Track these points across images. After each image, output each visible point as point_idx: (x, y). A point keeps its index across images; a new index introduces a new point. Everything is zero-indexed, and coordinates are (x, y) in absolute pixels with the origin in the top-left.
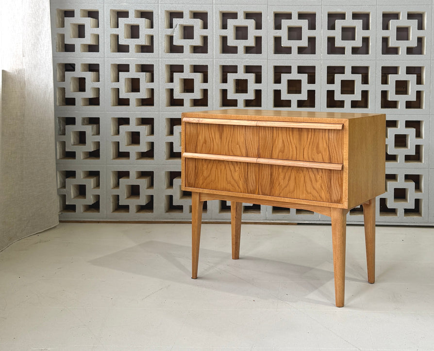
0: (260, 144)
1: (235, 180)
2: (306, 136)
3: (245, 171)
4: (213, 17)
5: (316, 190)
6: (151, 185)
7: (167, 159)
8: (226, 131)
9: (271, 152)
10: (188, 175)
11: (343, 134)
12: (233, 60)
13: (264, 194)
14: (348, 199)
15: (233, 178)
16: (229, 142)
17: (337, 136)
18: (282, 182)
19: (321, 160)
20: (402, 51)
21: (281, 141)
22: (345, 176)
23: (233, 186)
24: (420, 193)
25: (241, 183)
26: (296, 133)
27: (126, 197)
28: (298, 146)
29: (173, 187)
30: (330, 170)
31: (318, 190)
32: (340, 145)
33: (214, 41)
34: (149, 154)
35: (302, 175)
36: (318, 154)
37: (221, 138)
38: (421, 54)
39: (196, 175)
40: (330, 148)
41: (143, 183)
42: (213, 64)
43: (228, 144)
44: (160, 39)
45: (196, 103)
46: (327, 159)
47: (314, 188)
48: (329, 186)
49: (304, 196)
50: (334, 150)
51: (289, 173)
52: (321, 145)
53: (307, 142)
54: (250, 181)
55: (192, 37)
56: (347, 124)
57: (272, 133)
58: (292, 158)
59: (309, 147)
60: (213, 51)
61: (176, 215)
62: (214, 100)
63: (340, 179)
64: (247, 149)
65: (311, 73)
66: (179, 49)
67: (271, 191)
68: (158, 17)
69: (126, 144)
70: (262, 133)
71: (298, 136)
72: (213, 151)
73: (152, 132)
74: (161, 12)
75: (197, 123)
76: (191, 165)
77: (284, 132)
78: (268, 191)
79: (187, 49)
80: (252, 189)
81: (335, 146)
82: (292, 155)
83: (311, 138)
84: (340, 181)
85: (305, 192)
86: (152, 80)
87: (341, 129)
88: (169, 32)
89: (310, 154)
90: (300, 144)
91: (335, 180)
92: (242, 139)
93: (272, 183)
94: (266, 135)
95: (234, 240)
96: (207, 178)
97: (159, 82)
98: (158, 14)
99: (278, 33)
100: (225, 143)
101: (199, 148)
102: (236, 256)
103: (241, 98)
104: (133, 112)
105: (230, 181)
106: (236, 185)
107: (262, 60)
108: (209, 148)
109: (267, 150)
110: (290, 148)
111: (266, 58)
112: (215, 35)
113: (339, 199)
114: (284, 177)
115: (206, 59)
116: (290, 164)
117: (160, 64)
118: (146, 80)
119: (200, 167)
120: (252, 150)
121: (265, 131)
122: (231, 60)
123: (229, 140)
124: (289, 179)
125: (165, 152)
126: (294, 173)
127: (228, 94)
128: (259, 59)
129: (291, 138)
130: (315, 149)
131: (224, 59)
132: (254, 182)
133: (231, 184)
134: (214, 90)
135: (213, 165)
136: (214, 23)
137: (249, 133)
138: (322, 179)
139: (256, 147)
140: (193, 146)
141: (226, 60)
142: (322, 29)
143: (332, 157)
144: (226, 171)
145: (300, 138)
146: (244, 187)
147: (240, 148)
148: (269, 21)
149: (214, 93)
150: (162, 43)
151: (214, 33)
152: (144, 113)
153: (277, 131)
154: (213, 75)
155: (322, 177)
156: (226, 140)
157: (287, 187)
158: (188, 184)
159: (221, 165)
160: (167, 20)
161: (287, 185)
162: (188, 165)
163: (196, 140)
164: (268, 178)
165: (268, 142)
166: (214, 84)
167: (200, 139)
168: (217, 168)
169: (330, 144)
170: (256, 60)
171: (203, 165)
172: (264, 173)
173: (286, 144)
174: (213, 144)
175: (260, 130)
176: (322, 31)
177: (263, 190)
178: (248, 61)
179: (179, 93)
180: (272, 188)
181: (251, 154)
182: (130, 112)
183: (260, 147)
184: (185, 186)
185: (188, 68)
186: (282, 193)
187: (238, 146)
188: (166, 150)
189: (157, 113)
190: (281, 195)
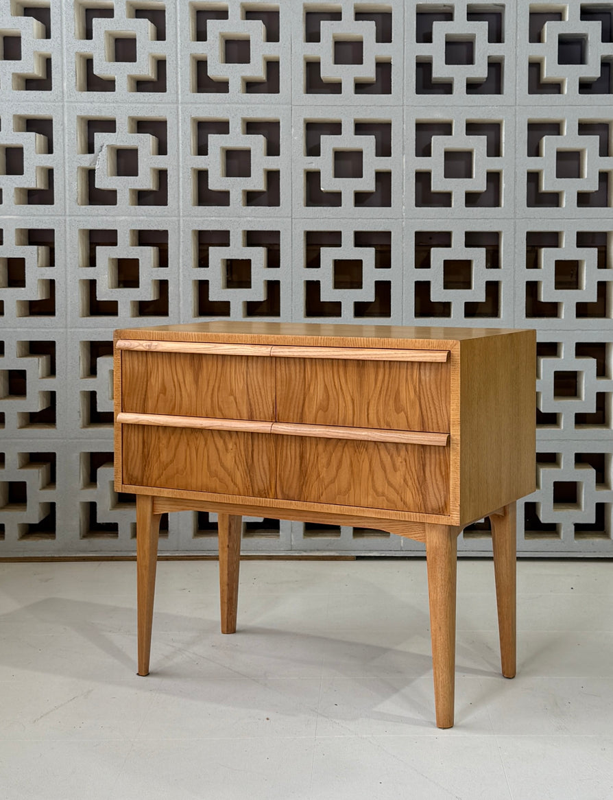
0: (278, 393)
1: (226, 470)
2: (372, 377)
3: (246, 450)
4: (178, 130)
5: (395, 489)
6: (51, 481)
7: (84, 427)
8: (207, 366)
9: (300, 410)
11: (448, 372)
12: (221, 219)
13: (287, 497)
14: (461, 506)
15: (223, 466)
16: (213, 390)
17: (436, 375)
18: (323, 474)
19: (403, 425)
20: (569, 199)
21: (320, 387)
22: (455, 458)
23: (221, 480)
24: (605, 492)
25: (239, 476)
26: (352, 370)
28: (356, 396)
29: (96, 484)
30: (423, 446)
31: (397, 487)
32: (443, 393)
33: (181, 179)
34: (46, 417)
35: (365, 457)
36: (398, 413)
37: (196, 381)
38: (607, 206)
39: (146, 458)
40: (422, 401)
41: (33, 477)
42: (179, 227)
43: (212, 394)
44: (67, 175)
45: (144, 309)
46: (415, 422)
47: (390, 484)
48: (421, 479)
49: (370, 499)
50: (431, 405)
51: (339, 454)
52: (403, 395)
53: (375, 387)
54: (257, 470)
55: (134, 173)
56: (456, 352)
57: (302, 371)
58: (344, 420)
59: (379, 399)
60: (178, 202)
61: (103, 544)
62: (181, 302)
63: (443, 464)
64: (250, 405)
65: (381, 245)
66: (106, 198)
67: (301, 492)
68: (63, 130)
70: (282, 371)
71: (355, 378)
72: (181, 408)
73: (52, 371)
74: (69, 120)
75: (146, 352)
76: (135, 439)
77: (328, 368)
78: (294, 491)
79: (124, 197)
80: (261, 488)
81: (432, 397)
82: (345, 416)
83: (383, 381)
84: (443, 469)
85: (371, 491)
86: (51, 262)
87: (445, 361)
88: (86, 160)
89: (381, 412)
90: (361, 394)
91: (433, 467)
92: (241, 385)
93: (303, 474)
94: (290, 374)
95: (226, 593)
96: (167, 465)
97: (65, 265)
98: (63, 124)
99: (313, 163)
100: (204, 393)
101: (150, 404)
102: (230, 626)
103: (238, 298)
104: (11, 330)
105: (215, 471)
106: (228, 479)
107: (279, 220)
108: (173, 403)
109: (293, 406)
110: (341, 402)
111: (290, 215)
112: (183, 168)
113: (441, 507)
114: (329, 463)
115: (164, 218)
116: (340, 435)
117: (68, 229)
118: (38, 261)
119: (153, 442)
120: (261, 407)
121: (289, 367)
122: (217, 219)
123: (214, 386)
124: (338, 466)
125: (79, 412)
126: (347, 453)
127: (210, 291)
128: (274, 217)
129: (343, 380)
130: (391, 403)
131: (201, 217)
132: (265, 473)
133: (217, 477)
134: (181, 283)
135: (180, 438)
136: (181, 142)
137: (255, 371)
138: (406, 464)
139: (270, 400)
140: (139, 399)
141: (206, 218)
142: (403, 155)
143: (426, 419)
144: (208, 451)
145: (361, 380)
146: (245, 484)
147: (236, 403)
148: (296, 138)
149: (181, 289)
150: (70, 184)
151: (181, 164)
152: (35, 330)
153: (314, 367)
154: (179, 250)
155: (405, 462)
156: (208, 386)
157: (334, 482)
158: (129, 478)
159: (197, 439)
160: (81, 136)
161: (335, 479)
162: (127, 438)
163: (145, 386)
164: (295, 463)
165: (294, 389)
166: (181, 270)
167: (153, 384)
168: (188, 444)
169: (422, 393)
170: (268, 220)
171: (159, 438)
172: (287, 455)
173: (333, 393)
174: (181, 395)
175: (278, 364)
176: (404, 160)
177: (284, 489)
178: (251, 221)
179: (107, 288)
180: (303, 485)
181: (260, 414)
182: (4, 330)
183: (278, 400)
184: (122, 484)
185: (127, 235)
186: (324, 494)
187: (232, 398)
188: (81, 409)
189: (63, 330)
190: (323, 499)
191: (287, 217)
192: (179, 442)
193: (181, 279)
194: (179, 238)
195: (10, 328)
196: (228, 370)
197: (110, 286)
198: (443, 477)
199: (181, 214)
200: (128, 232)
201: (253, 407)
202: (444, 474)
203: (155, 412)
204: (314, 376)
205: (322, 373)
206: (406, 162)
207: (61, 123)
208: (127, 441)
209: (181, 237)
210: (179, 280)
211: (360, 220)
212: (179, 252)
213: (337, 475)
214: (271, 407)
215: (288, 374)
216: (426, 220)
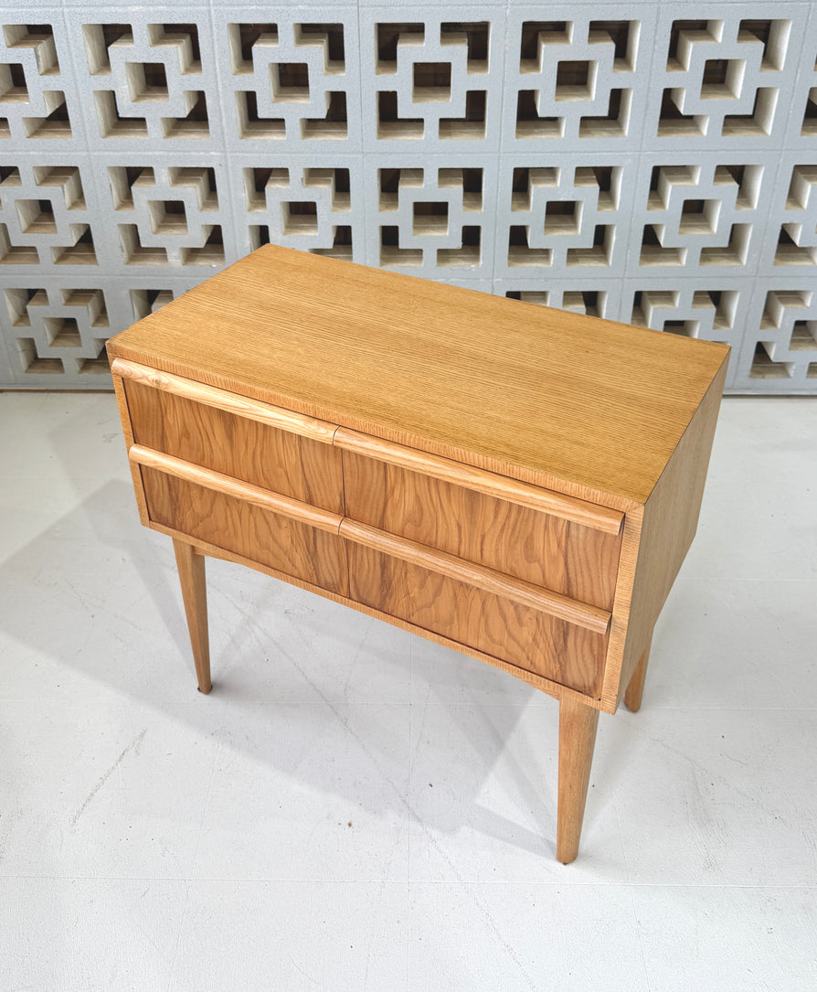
0: (347, 485)
1: (281, 547)
3: (306, 536)
5: (519, 644)
9: (380, 513)
10: (151, 496)
11: (618, 539)
12: (263, 8)
13: (365, 603)
15: (276, 541)
16: (254, 453)
17: (597, 536)
18: (415, 592)
19: (537, 579)
21: (410, 497)
23: (275, 556)
25: (298, 559)
26: (459, 491)
27: (50, 340)
28: (465, 525)
30: (565, 624)
31: (523, 643)
32: (605, 561)
36: (529, 562)
37: (230, 437)
39: (175, 502)
40: (570, 560)
41: (83, 313)
42: (210, 20)
43: (254, 458)
46: (557, 580)
47: (512, 637)
49: (482, 641)
50: (584, 569)
52: (539, 543)
53: (495, 520)
54: (322, 560)
56: (637, 516)
57: (382, 469)
58: (446, 545)
59: (500, 536)
62: (224, 120)
63: (596, 642)
64: (308, 487)
67: (383, 602)
69: (24, 228)
72: (212, 461)
76: (157, 478)
78: (374, 599)
80: (329, 580)
81: (587, 560)
82: (447, 540)
83: (508, 517)
84: (595, 647)
85: (484, 633)
87: (616, 533)
89: (503, 552)
90: (472, 523)
91: (579, 640)
92: (293, 459)
93: (386, 585)
94: (364, 468)
96: (203, 518)
97: (73, 73)
100: (242, 454)
101: (171, 445)
105: (267, 543)
106: (284, 558)
108: (201, 452)
109: (369, 504)
110: (441, 521)
113: (587, 685)
114: (422, 586)
116: (439, 568)
117: (68, 25)
118: (38, 67)
120: (323, 492)
121: (362, 460)
122: (258, 8)
123: (255, 449)
124: (436, 593)
125: (121, 247)
127: (258, 105)
129: (444, 498)
130: (520, 547)
131: (238, 5)
132: (333, 568)
133: (270, 550)
134: (221, 95)
138: (538, 624)
139: (336, 489)
140: (154, 436)
141: (244, 8)
143: (573, 583)
144: (255, 519)
145: (472, 506)
146: (308, 571)
147: (288, 478)
149: (221, 102)
152: (51, 154)
153: (400, 470)
154: (213, 51)
155: (537, 620)
156: (247, 447)
157: (430, 607)
158: (157, 516)
161: (431, 604)
163: (160, 423)
164: (374, 569)
165: (371, 486)
166: (219, 77)
167: (172, 422)
168: (228, 505)
169: (570, 551)
170: (326, 8)
172: (362, 557)
173: (429, 509)
174: (211, 447)
175: (346, 455)
177: (361, 592)
178: (304, 11)
179: (130, 102)
180: (386, 595)
181: (322, 500)
182: (15, 153)
183: (347, 493)
184: (150, 519)
185: (145, 32)
186: (416, 615)
187: (280, 471)
188: (123, 242)
189: (84, 154)
190: (413, 619)
191: (352, 4)
192: (214, 498)
194: (212, 35)
195: (21, 151)
196: (273, 437)
198: (594, 656)
200: (146, 28)
201: (312, 490)
202: (596, 653)
203: (178, 455)
204: (399, 480)
208: (148, 477)
209: (215, 34)
210: (218, 91)
211: (449, 7)
212: (214, 54)
213: (433, 602)
214: (338, 498)
215: (360, 467)
216: (538, 7)
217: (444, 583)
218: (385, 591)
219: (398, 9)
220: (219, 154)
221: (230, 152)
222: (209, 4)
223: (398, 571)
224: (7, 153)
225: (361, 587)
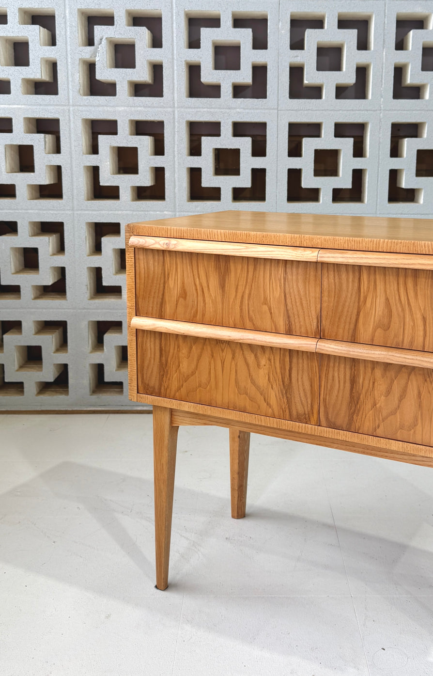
0: (325, 305)
1: (257, 387)
3: (283, 368)
4: (172, 24)
8: (236, 269)
9: (352, 326)
10: (143, 367)
12: (212, 110)
13: (333, 426)
15: (252, 382)
16: (243, 297)
18: (381, 401)
21: (380, 301)
23: (252, 399)
25: (274, 395)
27: (16, 366)
33: (176, 72)
37: (222, 286)
39: (163, 368)
41: (48, 342)
42: (174, 118)
43: (242, 301)
44: (70, 67)
51: (403, 381)
54: (296, 391)
55: (132, 65)
57: (357, 281)
58: (412, 342)
60: (173, 93)
61: (109, 399)
62: (177, 188)
64: (289, 317)
65: (358, 136)
66: (105, 89)
67: (351, 421)
68: (65, 23)
69: (13, 271)
70: (329, 280)
72: (203, 315)
73: (61, 248)
74: (70, 13)
76: (152, 346)
77: (392, 279)
78: (342, 419)
79: (123, 89)
80: (301, 411)
82: (413, 338)
86: (57, 150)
88: (87, 53)
92: (278, 293)
93: (354, 401)
94: (341, 284)
95: (237, 481)
96: (188, 377)
97: (71, 153)
98: (65, 17)
99: (298, 57)
100: (231, 300)
101: (168, 309)
102: (240, 511)
103: (227, 184)
104: (23, 211)
105: (245, 387)
106: (260, 399)
107: (267, 111)
108: (194, 309)
109: (342, 320)
110: (407, 320)
111: (276, 107)
112: (177, 60)
114: (389, 392)
115: (159, 109)
116: (408, 361)
117: (72, 118)
118: (45, 148)
119: (171, 351)
120: (302, 319)
121: (338, 274)
122: (208, 110)
123: (243, 292)
124: (401, 396)
125: (87, 285)
126: (415, 383)
127: (202, 177)
128: (261, 109)
131: (195, 108)
132: (306, 396)
133: (247, 394)
134: (176, 170)
135: (203, 349)
136: (175, 35)
137: (294, 277)
139: (313, 313)
140: (155, 303)
141: (198, 110)
142: (383, 48)
144: (236, 365)
146: (281, 406)
147: (271, 313)
148: (282, 32)
149: (176, 176)
150: (73, 75)
151: (175, 57)
152: (45, 212)
153: (372, 277)
154: (174, 140)
156: (236, 292)
157: (395, 413)
158: (144, 388)
159: (223, 350)
160: (81, 30)
161: (396, 410)
162: (142, 344)
163: (161, 289)
164: (344, 387)
165: (345, 301)
166: (176, 159)
167: (172, 287)
168: (213, 356)
170: (255, 111)
171: (179, 347)
172: (333, 377)
173: (397, 309)
174: (204, 301)
175: (325, 271)
176: (384, 53)
177: (330, 415)
178: (240, 113)
179: (110, 175)
180: (354, 413)
181: (300, 328)
182: (17, 211)
183: (324, 313)
184: (138, 393)
185: (126, 125)
186: (382, 427)
187: (265, 308)
188: (88, 282)
189: (69, 212)
190: (379, 432)
191: (274, 109)
192: (201, 353)
193: (176, 166)
194: (174, 128)
195: (22, 209)
196: (262, 273)
197: (112, 173)
199: (176, 105)
200: (128, 122)
201: (292, 319)
203: (174, 318)
204: (372, 287)
205: (382, 283)
206: (386, 55)
207: (63, 16)
208: (142, 347)
209: (176, 127)
210: (174, 167)
211: (341, 112)
212: (174, 141)
213: (399, 407)
214: (315, 321)
215: (337, 284)
216: (402, 112)
217: (410, 383)
218: (353, 408)
219: (306, 112)
220: (170, 213)
221: (179, 212)
222: (174, 107)
223: (367, 382)
224: (11, 211)
225: (330, 411)
